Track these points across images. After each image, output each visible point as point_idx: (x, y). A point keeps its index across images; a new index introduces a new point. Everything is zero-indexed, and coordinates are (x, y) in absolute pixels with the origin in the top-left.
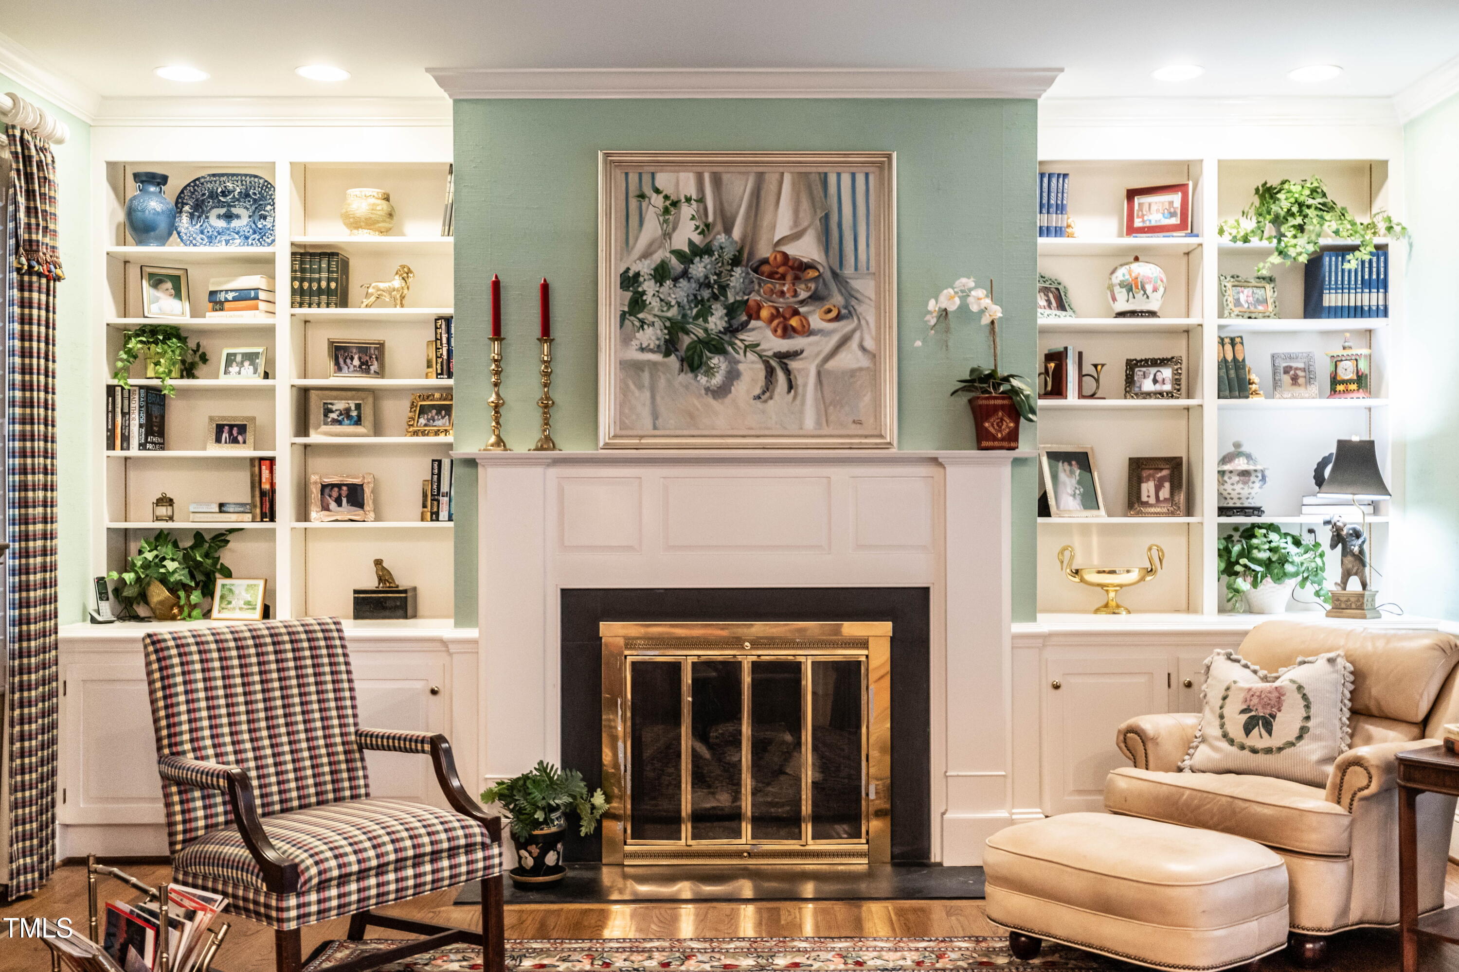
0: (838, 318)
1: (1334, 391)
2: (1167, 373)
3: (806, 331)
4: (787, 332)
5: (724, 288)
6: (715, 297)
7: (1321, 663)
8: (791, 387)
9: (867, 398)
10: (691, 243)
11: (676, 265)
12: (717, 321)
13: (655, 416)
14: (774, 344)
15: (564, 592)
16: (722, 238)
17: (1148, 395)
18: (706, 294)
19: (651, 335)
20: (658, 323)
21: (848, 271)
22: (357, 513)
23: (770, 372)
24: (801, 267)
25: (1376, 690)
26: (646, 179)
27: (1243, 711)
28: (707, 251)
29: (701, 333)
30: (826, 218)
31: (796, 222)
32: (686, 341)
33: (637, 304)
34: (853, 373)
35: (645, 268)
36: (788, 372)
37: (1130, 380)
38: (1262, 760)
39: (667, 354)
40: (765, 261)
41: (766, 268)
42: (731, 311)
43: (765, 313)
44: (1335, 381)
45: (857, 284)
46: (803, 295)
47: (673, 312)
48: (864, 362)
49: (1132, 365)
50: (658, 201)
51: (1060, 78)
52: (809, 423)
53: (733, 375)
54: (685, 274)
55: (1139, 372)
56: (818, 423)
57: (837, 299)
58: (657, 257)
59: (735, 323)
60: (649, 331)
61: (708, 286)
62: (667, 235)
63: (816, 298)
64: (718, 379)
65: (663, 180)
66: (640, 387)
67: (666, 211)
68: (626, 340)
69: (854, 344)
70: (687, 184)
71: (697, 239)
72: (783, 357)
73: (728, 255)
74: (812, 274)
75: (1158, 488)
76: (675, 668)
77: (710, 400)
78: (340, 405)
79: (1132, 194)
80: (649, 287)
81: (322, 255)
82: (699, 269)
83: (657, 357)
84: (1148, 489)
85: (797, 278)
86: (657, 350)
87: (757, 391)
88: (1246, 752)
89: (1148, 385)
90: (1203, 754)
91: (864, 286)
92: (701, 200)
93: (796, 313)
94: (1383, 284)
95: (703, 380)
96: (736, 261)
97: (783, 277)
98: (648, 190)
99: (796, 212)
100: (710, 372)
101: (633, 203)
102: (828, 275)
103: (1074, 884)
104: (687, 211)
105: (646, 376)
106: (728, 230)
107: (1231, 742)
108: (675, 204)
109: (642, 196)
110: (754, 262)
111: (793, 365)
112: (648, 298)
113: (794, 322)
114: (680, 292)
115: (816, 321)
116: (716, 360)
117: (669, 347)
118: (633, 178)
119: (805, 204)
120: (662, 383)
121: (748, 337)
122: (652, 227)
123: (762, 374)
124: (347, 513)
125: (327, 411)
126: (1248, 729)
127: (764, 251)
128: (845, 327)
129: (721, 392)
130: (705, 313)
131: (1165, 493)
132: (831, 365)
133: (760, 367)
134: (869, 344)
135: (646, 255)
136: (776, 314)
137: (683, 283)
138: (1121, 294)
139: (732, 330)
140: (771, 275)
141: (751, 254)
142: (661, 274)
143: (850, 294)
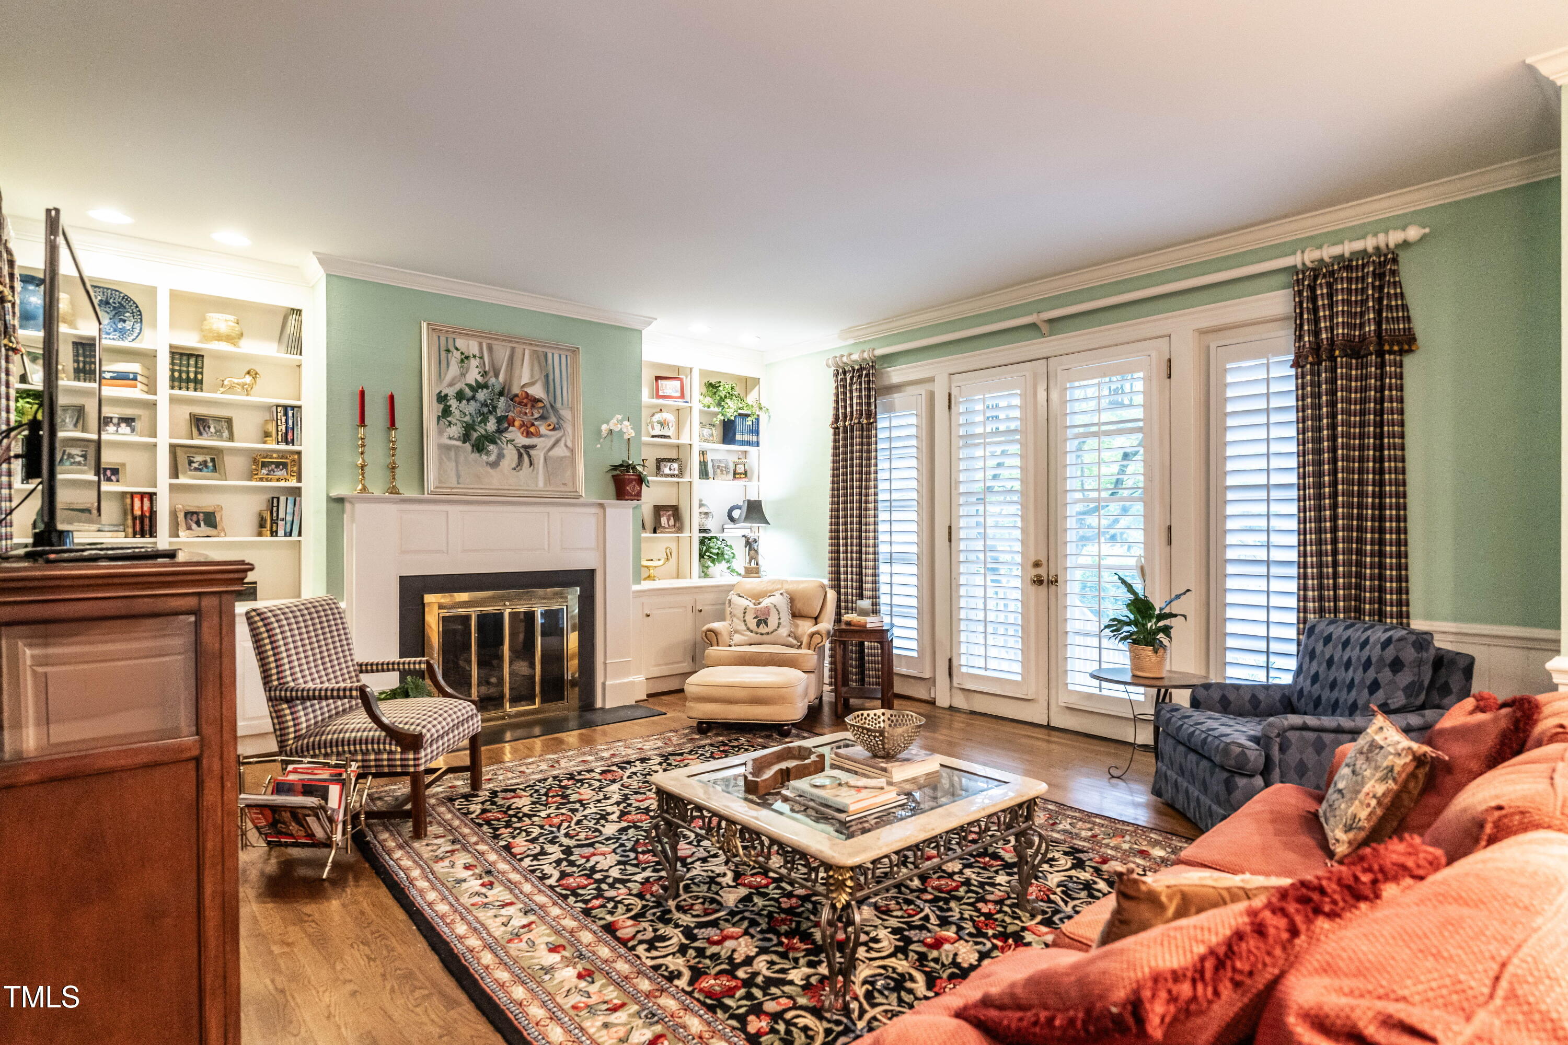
0: (554, 429)
1: (734, 477)
2: (675, 466)
3: (538, 435)
4: (529, 435)
5: (495, 408)
6: (490, 412)
7: (777, 594)
8: (531, 464)
9: (569, 473)
10: (476, 381)
11: (468, 392)
12: (491, 426)
13: (458, 476)
14: (522, 440)
15: (402, 578)
16: (493, 380)
17: (667, 476)
18: (485, 410)
19: (456, 430)
20: (459, 424)
21: (558, 405)
23: (520, 455)
24: (536, 401)
25: (799, 605)
26: (451, 342)
27: (753, 619)
28: (485, 386)
29: (483, 432)
30: (547, 376)
31: (532, 376)
32: (475, 435)
33: (446, 412)
34: (562, 459)
35: (451, 392)
36: (529, 456)
37: (658, 468)
38: (765, 638)
39: (464, 442)
40: (516, 395)
41: (517, 399)
42: (500, 420)
43: (517, 423)
44: (735, 473)
45: (562, 412)
46: (536, 415)
47: (467, 419)
48: (568, 454)
49: (659, 461)
50: (457, 354)
51: (655, 322)
52: (541, 484)
53: (501, 456)
54: (473, 398)
55: (662, 464)
56: (545, 484)
57: (553, 419)
58: (457, 387)
59: (502, 427)
60: (454, 428)
61: (487, 406)
62: (463, 375)
63: (543, 418)
64: (493, 458)
65: (460, 343)
66: (449, 459)
67: (462, 361)
68: (441, 432)
69: (562, 443)
70: (472, 347)
71: (480, 379)
72: (527, 448)
73: (497, 389)
74: (540, 405)
75: (668, 520)
76: (467, 618)
77: (489, 469)
78: (199, 458)
79: (657, 378)
80: (453, 403)
81: (190, 356)
82: (482, 395)
83: (459, 443)
84: (664, 520)
85: (533, 406)
86: (458, 439)
87: (514, 465)
88: (760, 636)
89: (667, 471)
90: (737, 638)
91: (566, 413)
92: (481, 357)
93: (533, 425)
94: (757, 432)
95: (484, 457)
96: (501, 394)
97: (526, 405)
98: (452, 348)
99: (532, 370)
100: (488, 453)
101: (443, 354)
102: (548, 406)
103: (741, 694)
104: (474, 363)
105: (452, 454)
106: (496, 376)
107: (752, 632)
108: (467, 358)
109: (448, 351)
110: (511, 395)
111: (532, 452)
112: (453, 409)
113: (532, 429)
114: (471, 408)
115: (543, 430)
116: (491, 447)
117: (466, 438)
118: (443, 340)
119: (536, 368)
120: (462, 459)
121: (508, 436)
122: (454, 370)
123: (516, 457)
125: (191, 463)
126: (758, 626)
127: (516, 390)
128: (557, 434)
129: (495, 465)
130: (485, 421)
131: (672, 522)
132: (551, 453)
133: (515, 452)
134: (569, 444)
135: (451, 385)
136: (523, 425)
137: (472, 402)
138: (658, 427)
139: (500, 431)
140: (520, 403)
141: (509, 390)
142: (460, 396)
143: (559, 418)
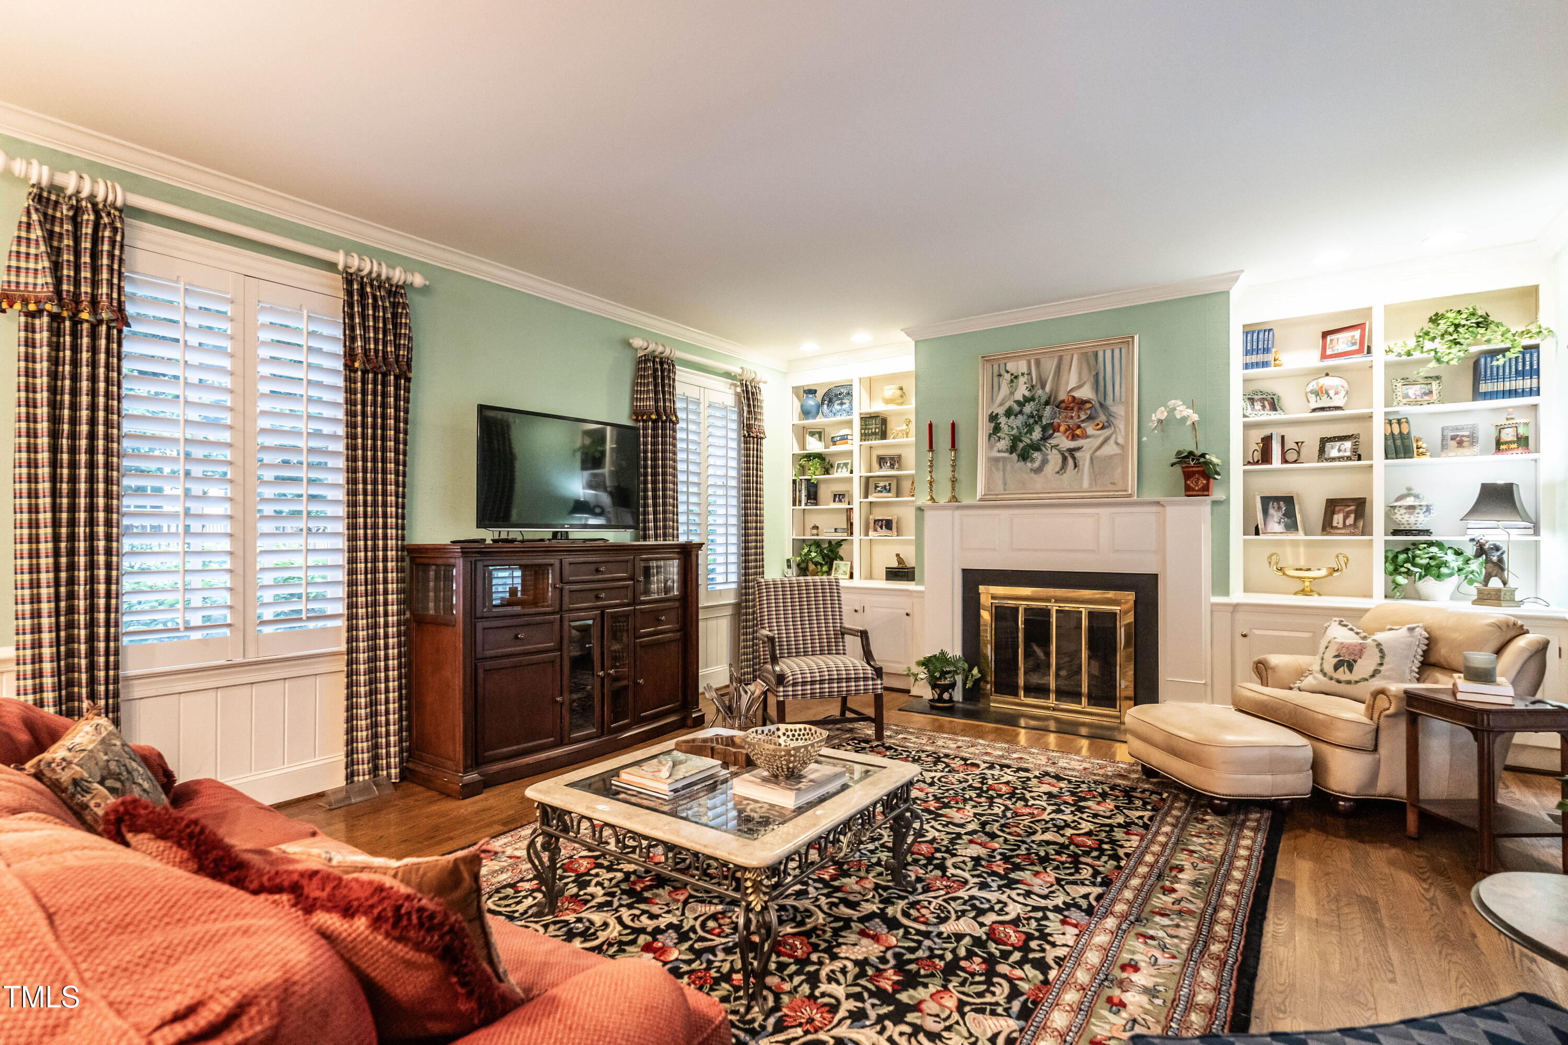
0: (1103, 428)
1: (1498, 449)
2: (1348, 445)
3: (1085, 436)
4: (1074, 437)
5: (1040, 418)
6: (1036, 422)
8: (1076, 466)
9: (1119, 471)
10: (1024, 396)
11: (1016, 408)
12: (1037, 434)
13: (1005, 484)
14: (1066, 444)
15: (964, 571)
16: (1040, 392)
18: (1031, 421)
19: (1004, 444)
20: (1007, 438)
21: (1109, 401)
22: (888, 532)
23: (1065, 459)
24: (1081, 404)
25: (1443, 652)
26: (1002, 366)
27: (1335, 656)
28: (1032, 399)
29: (1028, 441)
30: (1097, 374)
31: (1080, 378)
32: (1021, 445)
33: (997, 429)
34: (1111, 457)
35: (1001, 411)
36: (1074, 458)
37: (1322, 450)
38: (1342, 688)
39: (1011, 453)
40: (1063, 401)
41: (1063, 405)
42: (1044, 429)
43: (1062, 429)
44: (1499, 443)
45: (1114, 409)
46: (1083, 417)
47: (1015, 432)
48: (1116, 450)
49: (1324, 441)
50: (1008, 377)
52: (1086, 485)
53: (1045, 462)
54: (1021, 412)
55: (1328, 445)
56: (1091, 485)
57: (1103, 418)
58: (1007, 406)
59: (1047, 435)
60: (1002, 442)
61: (1033, 417)
62: (1012, 393)
63: (1090, 418)
64: (1037, 464)
65: (1011, 366)
66: (998, 470)
67: (1012, 381)
68: (991, 447)
69: (1112, 441)
70: (1022, 366)
71: (1027, 394)
72: (1071, 451)
73: (1043, 400)
74: (1088, 405)
75: (1345, 519)
76: (1015, 610)
77: (1033, 475)
78: (882, 484)
79: (1325, 335)
80: (1003, 420)
82: (1028, 409)
83: (1006, 455)
84: (1338, 519)
85: (1080, 409)
86: (1007, 451)
87: (1057, 469)
88: (1333, 682)
89: (1334, 453)
90: (1309, 681)
91: (1118, 410)
92: (1029, 374)
93: (1079, 427)
94: (1535, 372)
95: (1029, 465)
96: (1047, 403)
97: (1072, 409)
98: (1003, 372)
99: (1080, 374)
100: (1033, 460)
101: (996, 379)
102: (1097, 405)
104: (1022, 380)
105: (1001, 464)
106: (1043, 387)
107: (1325, 675)
108: (1016, 377)
109: (1000, 375)
110: (1057, 403)
111: (1077, 454)
112: (1002, 426)
113: (1078, 432)
114: (1018, 422)
115: (1090, 430)
116: (1036, 455)
117: (1012, 449)
118: (996, 367)
119: (1085, 370)
120: (1009, 467)
121: (1053, 442)
122: (1005, 390)
123: (1060, 460)
124: (884, 531)
125: (876, 487)
126: (1336, 668)
127: (1062, 396)
128: (1107, 432)
129: (1038, 470)
130: (1030, 431)
131: (1350, 521)
132: (1098, 453)
133: (1060, 456)
134: (1121, 441)
135: (1001, 405)
136: (1069, 428)
137: (1020, 416)
138: (1312, 398)
139: (1044, 438)
140: (1066, 409)
141: (1055, 398)
142: (1009, 413)
143: (1109, 415)
